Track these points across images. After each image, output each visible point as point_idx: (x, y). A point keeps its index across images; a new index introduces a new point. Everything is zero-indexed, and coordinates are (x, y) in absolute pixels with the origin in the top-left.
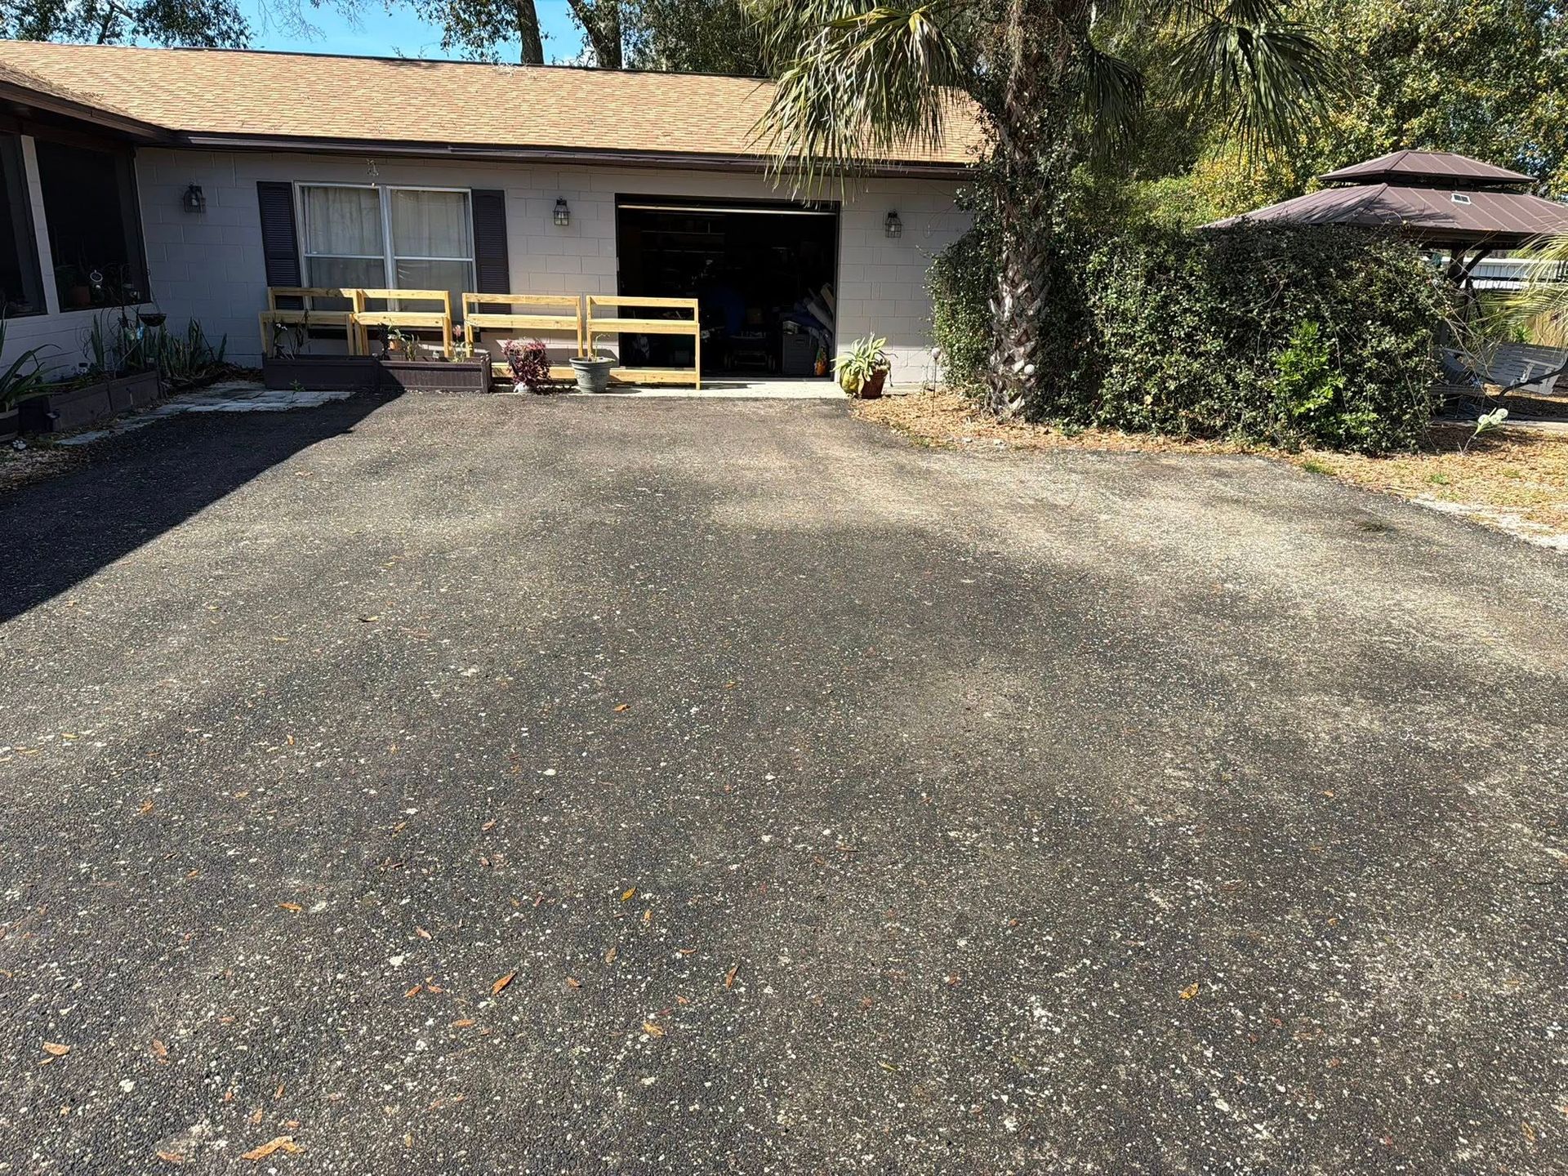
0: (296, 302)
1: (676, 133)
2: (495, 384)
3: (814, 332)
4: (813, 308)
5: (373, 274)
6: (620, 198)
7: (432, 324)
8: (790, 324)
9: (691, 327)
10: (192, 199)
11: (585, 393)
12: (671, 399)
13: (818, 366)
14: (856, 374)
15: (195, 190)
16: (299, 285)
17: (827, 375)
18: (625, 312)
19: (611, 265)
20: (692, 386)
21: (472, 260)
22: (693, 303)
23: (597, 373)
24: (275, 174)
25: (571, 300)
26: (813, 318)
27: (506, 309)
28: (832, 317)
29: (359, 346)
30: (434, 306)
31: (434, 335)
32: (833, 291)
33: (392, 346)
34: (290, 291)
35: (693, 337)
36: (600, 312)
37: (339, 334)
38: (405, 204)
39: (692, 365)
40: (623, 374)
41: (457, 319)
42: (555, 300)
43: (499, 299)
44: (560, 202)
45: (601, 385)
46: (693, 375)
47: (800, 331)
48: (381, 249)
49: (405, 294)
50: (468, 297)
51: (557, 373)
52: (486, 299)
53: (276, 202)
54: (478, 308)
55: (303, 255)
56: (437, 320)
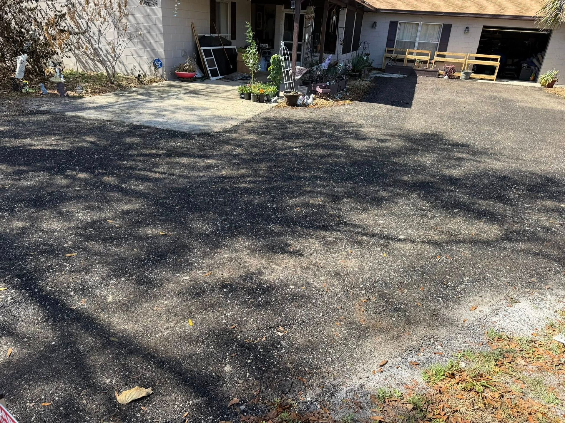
0: (391, 52)
1: (506, 9)
2: (440, 76)
3: (533, 68)
4: (535, 61)
5: (412, 45)
6: (484, 27)
7: (426, 59)
8: (525, 65)
9: (497, 64)
10: (374, 25)
11: (463, 80)
12: (487, 83)
13: (532, 78)
14: (547, 80)
15: (375, 23)
16: (393, 47)
17: (535, 80)
18: (477, 58)
19: (477, 45)
20: (493, 80)
21: (439, 43)
22: (499, 57)
23: (467, 74)
24: (394, 19)
25: (465, 55)
26: (534, 63)
27: (444, 56)
28: (541, 64)
29: (405, 64)
30: (427, 55)
31: (425, 62)
32: (543, 57)
33: (416, 64)
34: (391, 49)
35: (496, 67)
36: (470, 58)
37: (402, 61)
38: (425, 27)
39: (493, 74)
40: (473, 75)
41: (432, 58)
42: (460, 54)
43: (445, 53)
44: (467, 28)
45: (468, 77)
46: (494, 77)
47: (528, 67)
48: (415, 39)
49: (420, 51)
50: (437, 53)
51: (456, 74)
52: (441, 53)
53: (393, 26)
54: (438, 56)
55: (396, 40)
56: (427, 58)
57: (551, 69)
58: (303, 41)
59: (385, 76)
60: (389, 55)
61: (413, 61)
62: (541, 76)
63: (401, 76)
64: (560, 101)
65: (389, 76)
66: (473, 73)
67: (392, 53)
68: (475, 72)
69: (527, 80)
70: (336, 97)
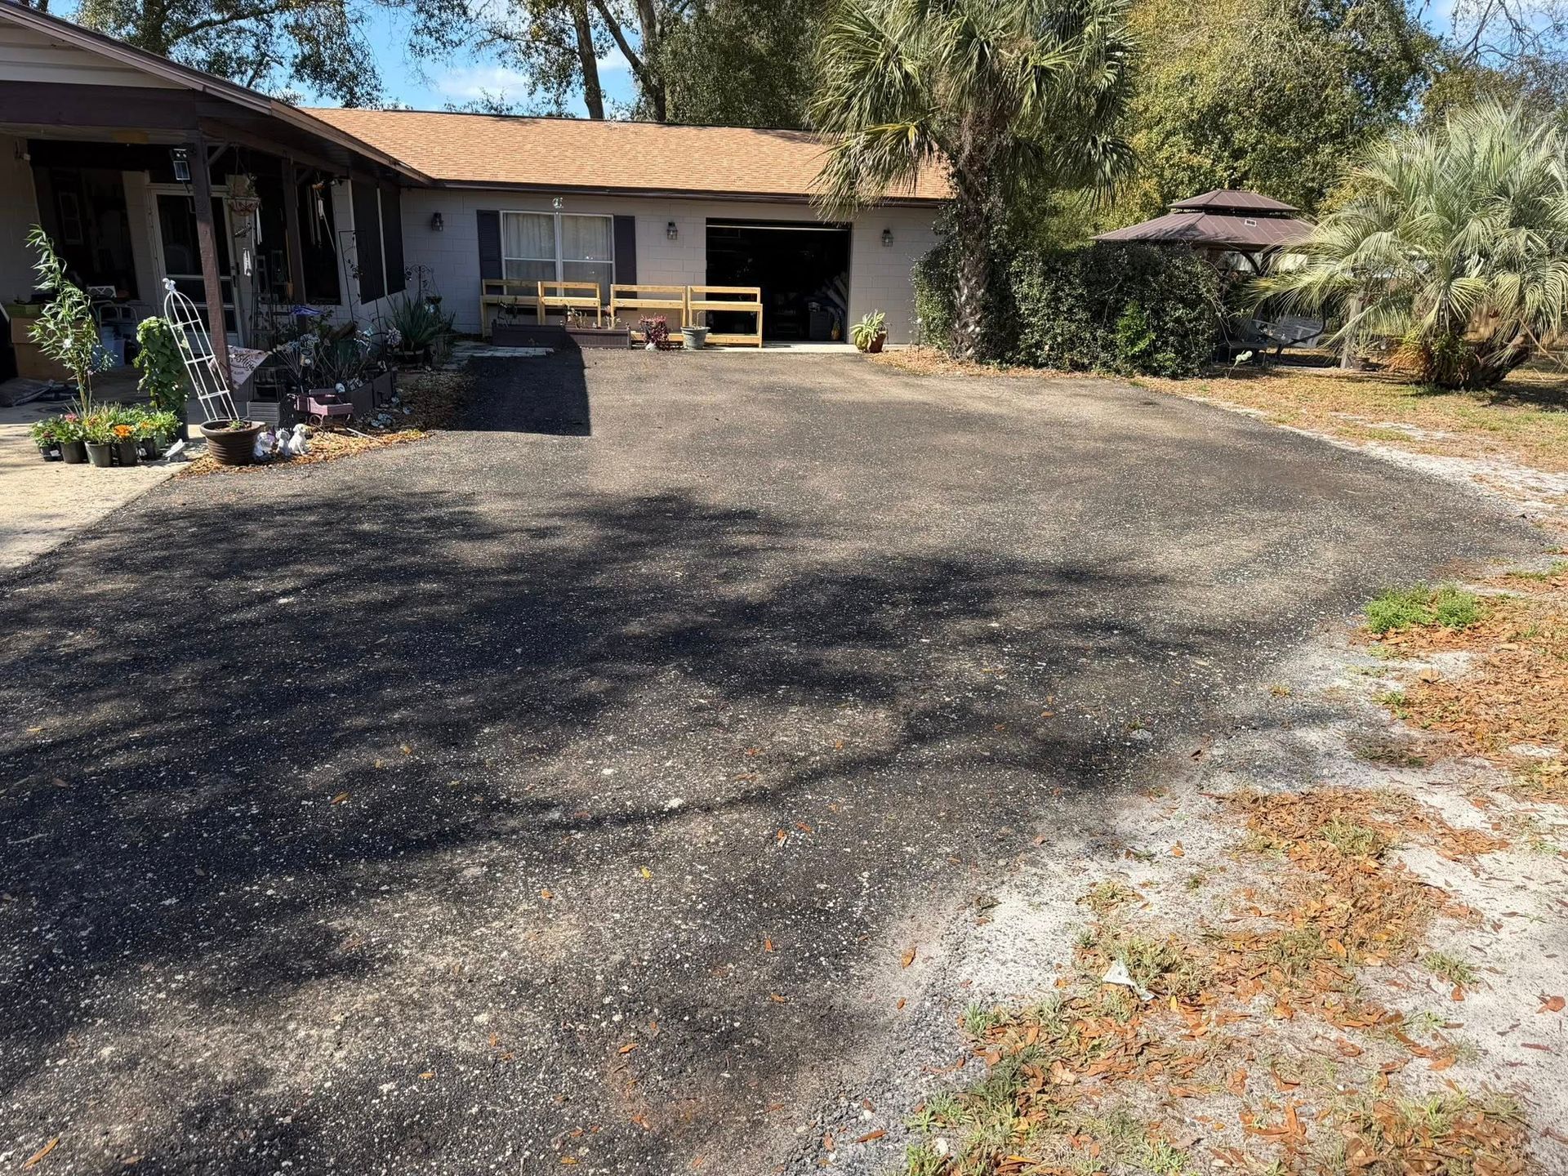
0: (498, 290)
1: (746, 178)
2: (635, 345)
3: (831, 310)
4: (832, 294)
5: (548, 271)
6: (709, 221)
7: (591, 305)
8: (814, 305)
9: (756, 306)
10: (435, 221)
11: (691, 350)
12: (747, 353)
13: (834, 333)
14: (867, 336)
15: (437, 216)
16: (501, 278)
17: (842, 338)
18: (711, 297)
19: (702, 265)
20: (756, 346)
21: (613, 262)
22: (757, 290)
23: (697, 336)
24: (488, 205)
25: (680, 289)
26: (832, 300)
27: (633, 295)
28: (846, 301)
29: (542, 319)
30: (591, 294)
31: (591, 312)
32: (847, 286)
33: (569, 319)
34: (496, 282)
35: (756, 314)
36: (695, 297)
37: (531, 311)
38: (569, 224)
39: (754, 331)
40: (710, 338)
41: (605, 302)
42: (670, 289)
43: (634, 288)
44: (671, 224)
45: (701, 345)
46: (757, 338)
47: (822, 309)
48: (553, 255)
49: (571, 285)
50: (615, 288)
51: (672, 337)
52: (626, 288)
53: (488, 224)
54: (620, 295)
55: (504, 258)
56: (593, 302)
57: (869, 311)
58: (233, 273)
59: (498, 354)
60: (493, 298)
61: (561, 311)
62: (853, 330)
63: (540, 351)
64: (905, 379)
65: (508, 355)
66: (709, 331)
67: (502, 293)
68: (715, 330)
69: (825, 338)
70: (374, 424)
